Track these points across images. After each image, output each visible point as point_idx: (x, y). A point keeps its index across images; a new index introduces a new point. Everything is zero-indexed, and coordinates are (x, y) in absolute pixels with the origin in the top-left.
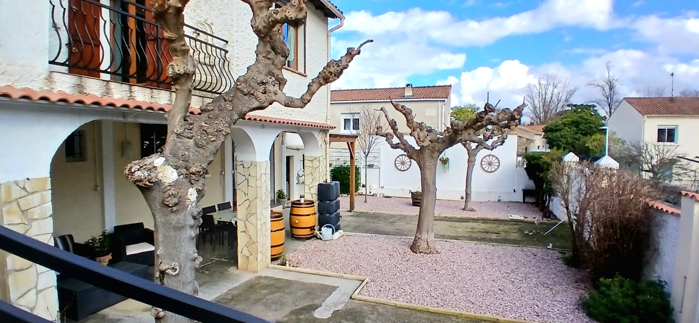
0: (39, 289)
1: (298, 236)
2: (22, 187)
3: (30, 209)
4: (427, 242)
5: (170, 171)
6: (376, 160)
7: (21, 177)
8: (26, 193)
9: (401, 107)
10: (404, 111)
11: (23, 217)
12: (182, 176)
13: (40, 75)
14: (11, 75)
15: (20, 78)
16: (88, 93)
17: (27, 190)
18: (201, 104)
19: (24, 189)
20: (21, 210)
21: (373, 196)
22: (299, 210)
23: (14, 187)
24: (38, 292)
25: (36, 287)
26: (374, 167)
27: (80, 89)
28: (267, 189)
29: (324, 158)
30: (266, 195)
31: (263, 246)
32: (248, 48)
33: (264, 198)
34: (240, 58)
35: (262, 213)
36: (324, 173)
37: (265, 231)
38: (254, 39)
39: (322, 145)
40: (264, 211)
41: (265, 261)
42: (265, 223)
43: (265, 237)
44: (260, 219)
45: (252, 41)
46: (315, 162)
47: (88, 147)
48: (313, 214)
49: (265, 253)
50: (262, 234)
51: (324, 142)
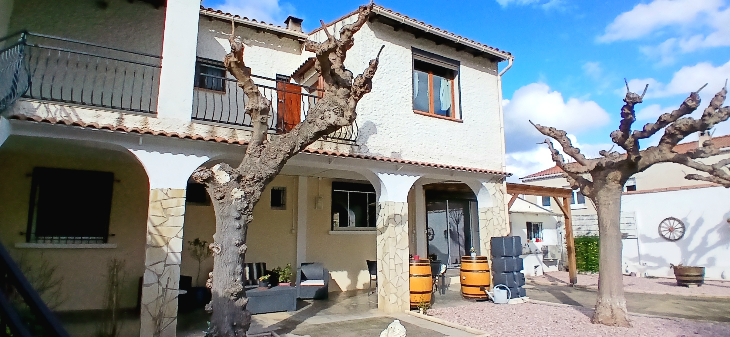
0: (167, 263)
1: (467, 296)
2: (166, 193)
3: (169, 208)
4: (612, 309)
5: (225, 175)
6: (630, 228)
7: (165, 187)
8: (167, 198)
9: (548, 129)
10: (552, 134)
11: (163, 212)
12: (233, 180)
13: (184, 125)
14: (164, 125)
15: (170, 126)
16: (218, 136)
17: (169, 196)
18: (320, 146)
19: (166, 194)
20: (163, 208)
21: (630, 275)
22: (467, 265)
23: (160, 191)
24: (166, 265)
25: (165, 261)
26: (628, 237)
27: (212, 134)
28: (403, 231)
29: (500, 210)
30: (402, 236)
31: (398, 288)
32: (376, 100)
33: (399, 238)
34: (366, 108)
35: (396, 253)
36: (502, 226)
37: (402, 273)
38: (384, 92)
39: (496, 195)
40: (399, 252)
41: (402, 305)
42: (401, 264)
43: (400, 279)
44: (394, 259)
45: (382, 93)
46: (489, 213)
47: (289, 198)
48: (483, 271)
49: (401, 297)
50: (397, 276)
51: (499, 192)
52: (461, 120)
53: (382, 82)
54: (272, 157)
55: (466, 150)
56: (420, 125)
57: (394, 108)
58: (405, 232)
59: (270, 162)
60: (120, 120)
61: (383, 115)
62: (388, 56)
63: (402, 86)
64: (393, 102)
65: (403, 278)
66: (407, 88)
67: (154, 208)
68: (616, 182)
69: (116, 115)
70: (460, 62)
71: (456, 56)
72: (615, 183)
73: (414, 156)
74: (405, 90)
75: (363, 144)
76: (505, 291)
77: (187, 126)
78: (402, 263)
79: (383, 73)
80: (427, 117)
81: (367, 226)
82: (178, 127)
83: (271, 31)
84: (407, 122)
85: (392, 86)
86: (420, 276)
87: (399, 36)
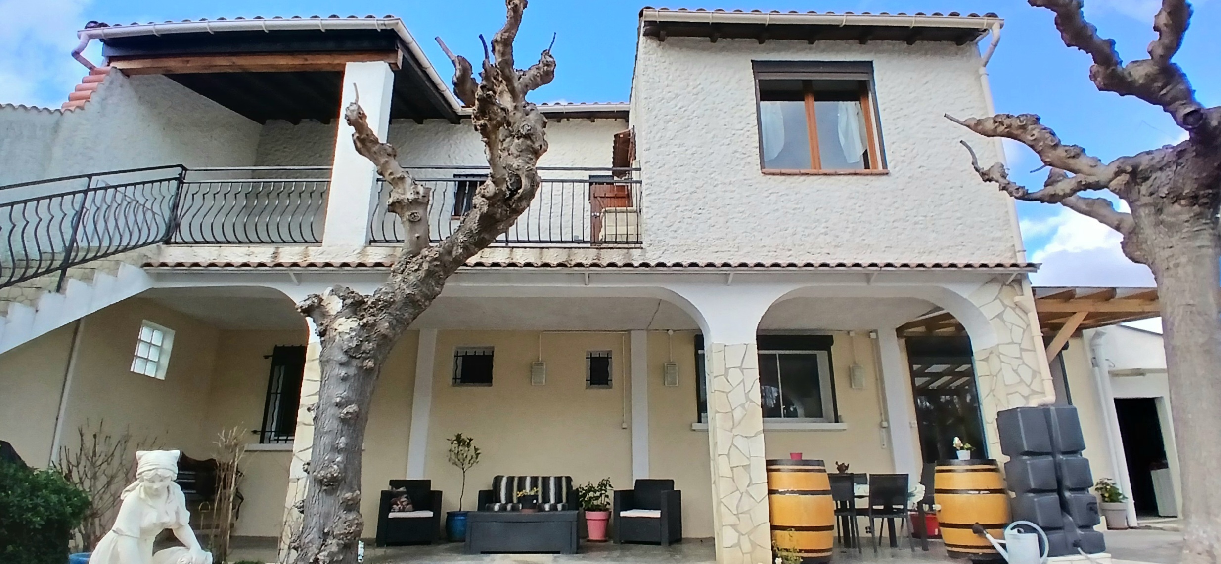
5: (336, 301)
10: (1001, 129)
12: (345, 307)
13: (353, 251)
15: (336, 255)
28: (748, 399)
29: (1022, 350)
30: (746, 411)
31: (740, 515)
32: (677, 165)
33: (738, 414)
34: (656, 183)
35: (733, 444)
36: (1032, 387)
37: (748, 486)
38: (694, 149)
39: (1005, 317)
40: (740, 442)
41: (751, 553)
42: (747, 467)
43: (745, 498)
44: (728, 455)
45: (689, 152)
46: (994, 360)
47: (615, 370)
48: (979, 491)
49: (749, 534)
50: (738, 490)
51: (1014, 309)
52: (885, 171)
53: (690, 132)
54: (413, 269)
55: (904, 229)
56: (780, 194)
57: (716, 173)
58: (752, 401)
59: (411, 277)
60: (276, 255)
61: (693, 189)
62: (700, 87)
63: (733, 132)
64: (714, 163)
65: (751, 496)
66: (744, 134)
67: (310, 369)
68: (1183, 202)
69: (270, 250)
70: (871, 62)
71: (862, 54)
72: (1180, 204)
73: (767, 253)
74: (742, 138)
75: (651, 245)
76: (1033, 537)
77: (358, 251)
78: (749, 465)
79: (691, 117)
80: (796, 177)
81: (781, 417)
82: (346, 255)
83: (579, 114)
84: (748, 194)
85: (711, 135)
86: (793, 492)
87: (723, 49)
